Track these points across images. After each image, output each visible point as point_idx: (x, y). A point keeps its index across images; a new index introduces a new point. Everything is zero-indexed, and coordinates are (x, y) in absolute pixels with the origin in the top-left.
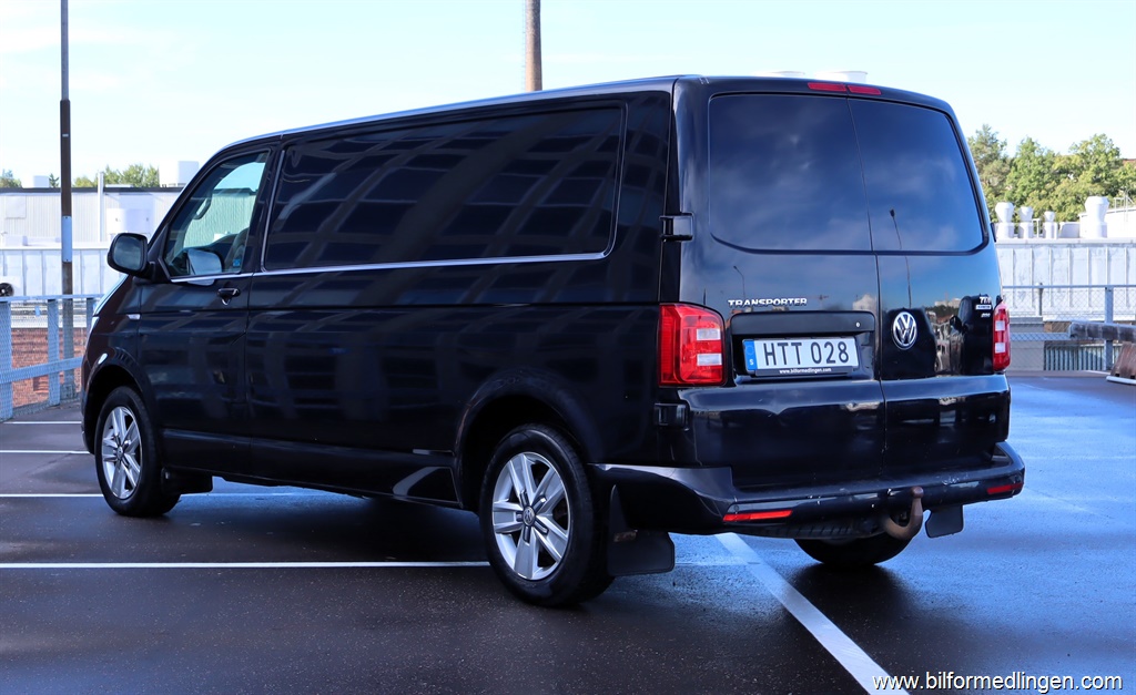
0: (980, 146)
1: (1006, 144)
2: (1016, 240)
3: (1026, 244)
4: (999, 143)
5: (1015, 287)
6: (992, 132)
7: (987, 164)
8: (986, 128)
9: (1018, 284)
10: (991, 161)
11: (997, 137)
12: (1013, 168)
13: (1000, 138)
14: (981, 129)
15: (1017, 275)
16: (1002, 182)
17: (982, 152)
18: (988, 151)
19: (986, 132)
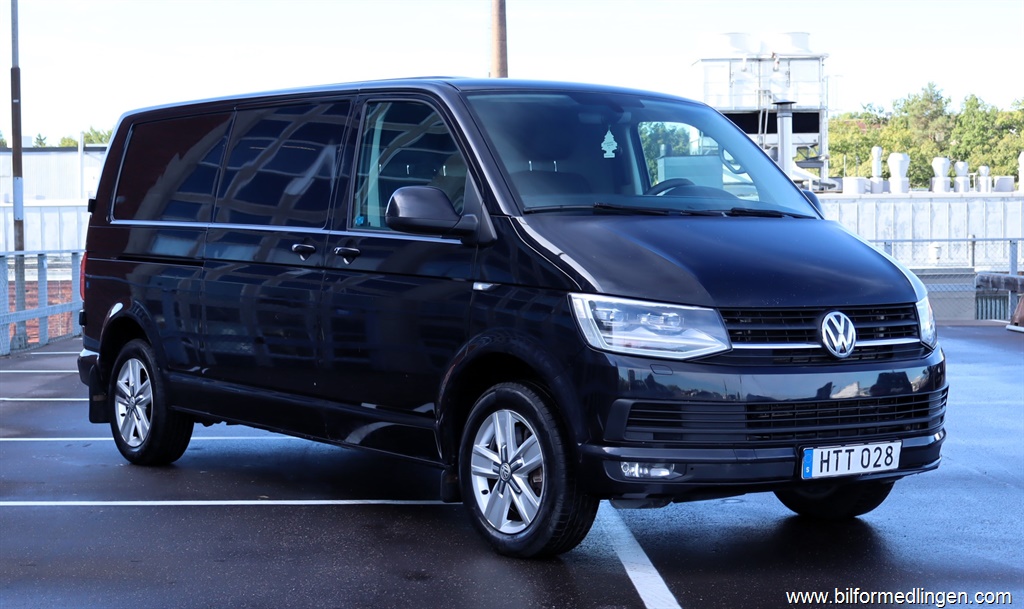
0: (926, 103)
1: (950, 100)
2: (952, 193)
3: (962, 198)
4: (944, 100)
5: (950, 240)
6: (937, 89)
7: (932, 120)
8: (931, 86)
9: (954, 237)
10: (937, 118)
11: (942, 94)
12: (958, 124)
13: (945, 96)
14: (926, 87)
15: (953, 227)
16: (947, 137)
17: (927, 109)
18: (934, 108)
19: (931, 90)
